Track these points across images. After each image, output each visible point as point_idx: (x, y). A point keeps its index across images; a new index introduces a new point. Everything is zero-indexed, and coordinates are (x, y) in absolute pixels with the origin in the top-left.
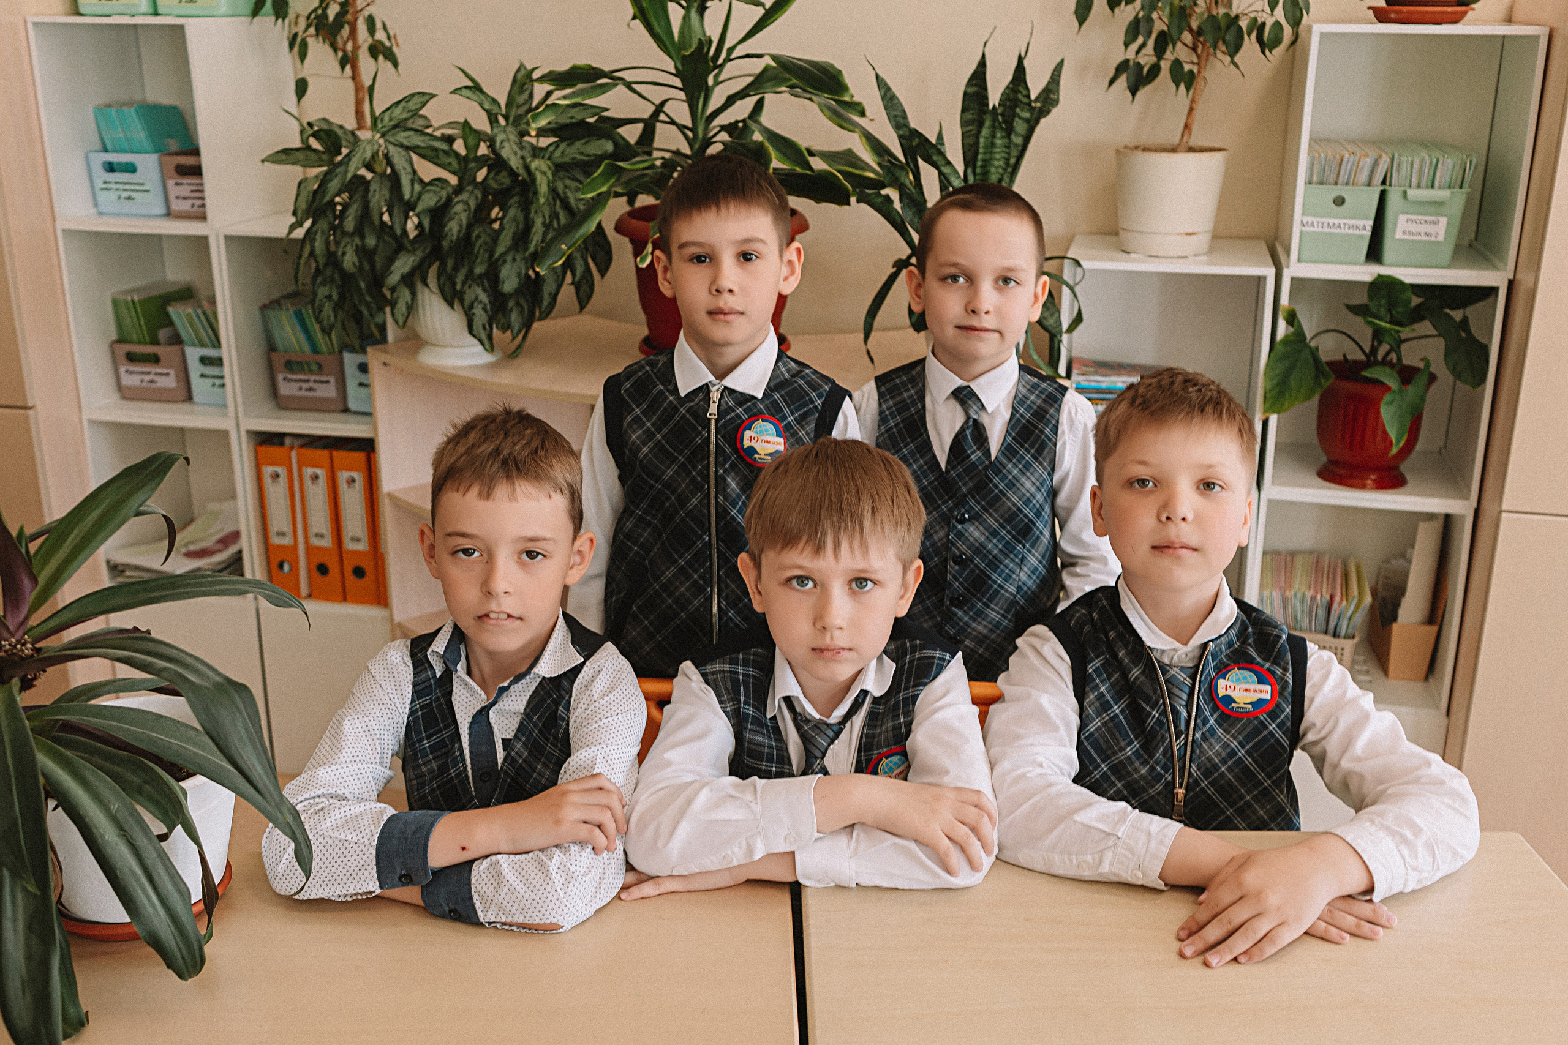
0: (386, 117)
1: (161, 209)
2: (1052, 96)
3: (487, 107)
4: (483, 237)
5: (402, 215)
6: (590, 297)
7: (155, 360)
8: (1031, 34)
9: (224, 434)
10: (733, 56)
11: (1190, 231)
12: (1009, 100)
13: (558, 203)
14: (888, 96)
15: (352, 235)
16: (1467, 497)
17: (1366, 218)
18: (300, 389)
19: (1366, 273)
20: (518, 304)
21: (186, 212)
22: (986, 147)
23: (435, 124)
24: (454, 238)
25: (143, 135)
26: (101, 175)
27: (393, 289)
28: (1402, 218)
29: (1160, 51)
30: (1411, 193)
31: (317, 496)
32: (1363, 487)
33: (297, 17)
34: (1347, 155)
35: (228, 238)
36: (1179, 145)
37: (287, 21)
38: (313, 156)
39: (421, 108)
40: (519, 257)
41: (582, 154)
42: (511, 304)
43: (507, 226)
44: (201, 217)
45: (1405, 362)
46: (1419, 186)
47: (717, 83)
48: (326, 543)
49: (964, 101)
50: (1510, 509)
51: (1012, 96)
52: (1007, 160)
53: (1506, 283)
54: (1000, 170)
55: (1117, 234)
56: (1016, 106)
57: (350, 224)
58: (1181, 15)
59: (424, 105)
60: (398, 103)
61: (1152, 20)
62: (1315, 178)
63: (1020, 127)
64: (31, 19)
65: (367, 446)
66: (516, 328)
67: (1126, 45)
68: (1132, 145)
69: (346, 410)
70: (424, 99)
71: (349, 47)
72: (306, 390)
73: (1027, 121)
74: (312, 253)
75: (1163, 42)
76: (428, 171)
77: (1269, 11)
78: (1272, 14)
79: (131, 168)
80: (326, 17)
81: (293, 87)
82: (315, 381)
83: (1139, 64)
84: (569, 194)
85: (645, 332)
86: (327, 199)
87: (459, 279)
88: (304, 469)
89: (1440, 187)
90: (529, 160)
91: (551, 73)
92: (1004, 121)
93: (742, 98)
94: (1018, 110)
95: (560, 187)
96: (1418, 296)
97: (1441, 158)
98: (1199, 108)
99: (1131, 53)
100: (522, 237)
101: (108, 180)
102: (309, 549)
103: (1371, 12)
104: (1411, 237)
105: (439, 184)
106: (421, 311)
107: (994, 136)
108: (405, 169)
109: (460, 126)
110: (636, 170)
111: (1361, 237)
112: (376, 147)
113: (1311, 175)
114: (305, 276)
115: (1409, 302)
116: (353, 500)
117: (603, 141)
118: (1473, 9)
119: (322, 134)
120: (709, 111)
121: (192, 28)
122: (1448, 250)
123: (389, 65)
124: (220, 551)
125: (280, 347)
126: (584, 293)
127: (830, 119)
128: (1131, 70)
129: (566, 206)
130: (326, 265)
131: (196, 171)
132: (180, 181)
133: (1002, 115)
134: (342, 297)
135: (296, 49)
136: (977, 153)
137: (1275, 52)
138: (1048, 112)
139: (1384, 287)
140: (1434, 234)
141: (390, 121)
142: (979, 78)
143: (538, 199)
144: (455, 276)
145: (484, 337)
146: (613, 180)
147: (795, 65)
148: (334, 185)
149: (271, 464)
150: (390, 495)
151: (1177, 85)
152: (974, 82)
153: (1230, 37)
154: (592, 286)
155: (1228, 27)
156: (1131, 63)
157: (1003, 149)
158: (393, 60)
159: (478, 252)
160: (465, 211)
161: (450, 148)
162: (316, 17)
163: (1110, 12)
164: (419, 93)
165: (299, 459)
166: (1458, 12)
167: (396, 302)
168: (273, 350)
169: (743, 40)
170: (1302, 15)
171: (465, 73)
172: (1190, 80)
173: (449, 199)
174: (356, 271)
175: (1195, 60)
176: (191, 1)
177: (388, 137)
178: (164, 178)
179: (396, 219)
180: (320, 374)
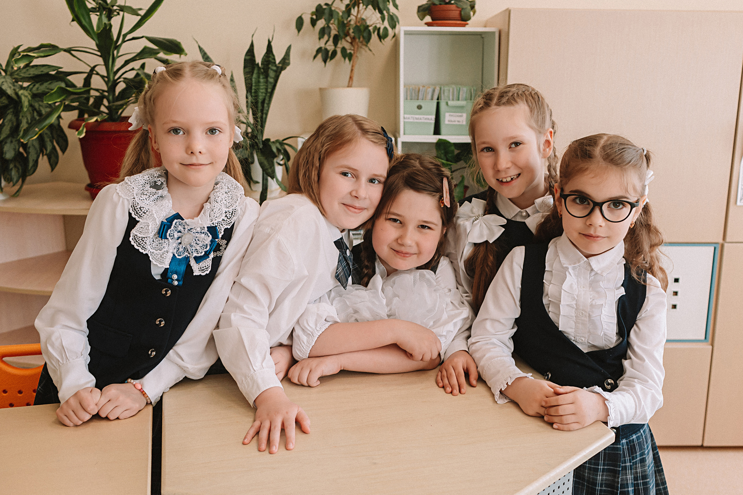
2: (287, 61)
6: (57, 163)
8: (274, 31)
10: (126, 39)
12: (265, 61)
13: (35, 114)
14: (205, 57)
17: (431, 115)
19: (434, 139)
20: (15, 166)
22: (255, 83)
28: (447, 114)
29: (335, 43)
30: (451, 103)
34: (421, 88)
36: (349, 84)
40: (14, 140)
41: (48, 89)
42: (11, 166)
43: (6, 124)
46: (453, 100)
47: (119, 55)
49: (245, 63)
51: (267, 59)
52: (266, 89)
54: (264, 95)
56: (268, 65)
58: (343, 25)
61: (330, 27)
62: (409, 98)
63: (272, 74)
66: (15, 180)
67: (320, 39)
73: (275, 71)
75: (336, 39)
77: (381, 22)
78: (383, 24)
83: (326, 49)
84: (42, 109)
85: (88, 181)
89: (462, 100)
90: (17, 90)
92: (264, 71)
93: (134, 61)
94: (270, 66)
95: (36, 105)
96: (458, 150)
97: (461, 89)
98: (355, 69)
99: (323, 43)
100: (15, 130)
103: (426, 24)
104: (452, 123)
107: (259, 77)
111: (430, 123)
113: (407, 96)
115: (453, 152)
117: (60, 82)
118: (469, 23)
120: (115, 69)
126: (53, 163)
128: (322, 52)
129: (40, 114)
133: (263, 68)
136: (252, 85)
137: (386, 40)
138: (285, 68)
139: (442, 145)
140: (461, 121)
142: (251, 52)
143: (23, 109)
146: (63, 97)
147: (158, 40)
151: (345, 59)
152: (249, 54)
153: (365, 34)
154: (57, 157)
155: (365, 30)
156: (323, 48)
157: (265, 84)
163: (312, 28)
166: (462, 24)
169: (131, 31)
170: (396, 24)
172: (350, 57)
175: (352, 48)
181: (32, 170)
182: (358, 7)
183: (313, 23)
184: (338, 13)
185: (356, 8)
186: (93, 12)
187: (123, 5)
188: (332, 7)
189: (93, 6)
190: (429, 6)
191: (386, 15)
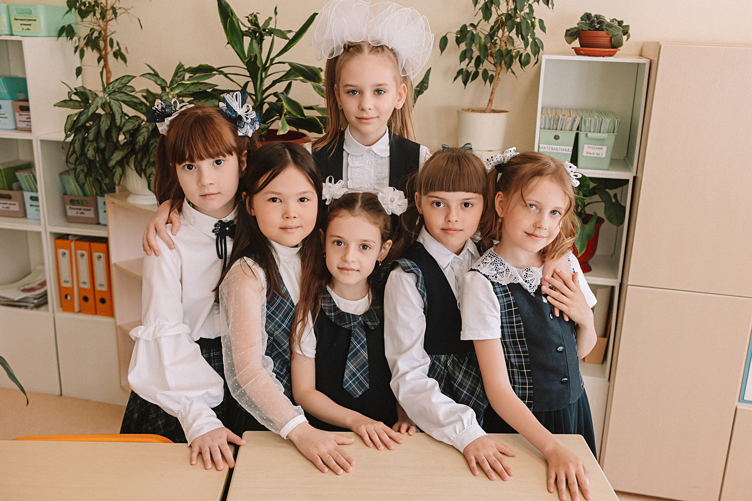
0: (110, 87)
1: (13, 127)
2: (425, 85)
3: (159, 82)
4: (155, 144)
5: (117, 133)
7: (9, 197)
9: (39, 234)
10: (273, 63)
11: (490, 149)
15: (92, 141)
16: (616, 278)
17: (569, 146)
18: (77, 213)
21: (25, 128)
23: (137, 90)
24: (141, 144)
25: (5, 91)
27: (114, 167)
28: (586, 146)
29: (477, 65)
30: (589, 134)
31: (83, 263)
33: (80, 38)
34: (561, 116)
35: (41, 141)
36: (487, 109)
37: (75, 38)
38: (77, 104)
39: (128, 83)
44: (29, 130)
45: (587, 212)
46: (594, 132)
47: (267, 76)
48: (87, 286)
50: (631, 284)
53: (632, 178)
57: (91, 136)
58: (484, 49)
59: (129, 81)
60: (117, 80)
61: (472, 50)
62: (547, 127)
65: (104, 240)
67: (461, 62)
68: (467, 108)
69: (99, 224)
70: (130, 78)
71: (103, 52)
72: (80, 213)
74: (74, 148)
75: (479, 62)
76: (130, 112)
77: (524, 48)
78: (526, 50)
80: (92, 37)
81: (75, 71)
82: (84, 209)
83: (467, 71)
86: (80, 124)
87: (144, 163)
88: (77, 251)
89: (603, 132)
91: (190, 68)
93: (279, 82)
96: (594, 183)
97: (604, 119)
98: (496, 92)
99: (464, 65)
102: (80, 289)
103: (573, 50)
104: (590, 155)
105: (135, 119)
106: (127, 178)
108: (118, 111)
109: (146, 91)
111: (569, 154)
112: (104, 101)
113: (545, 124)
114: (72, 159)
115: (588, 186)
116: (100, 266)
118: (619, 50)
119: (79, 94)
120: (264, 88)
121: (27, 43)
122: (608, 161)
123: (122, 62)
124: (39, 289)
125: (69, 192)
127: (318, 93)
128: (463, 74)
130: (81, 155)
131: (27, 109)
132: (22, 113)
134: (90, 169)
135: (78, 52)
137: (526, 67)
138: (423, 92)
140: (601, 154)
141: (112, 88)
144: (142, 162)
147: (299, 67)
149: (62, 249)
150: (115, 265)
151: (485, 81)
153: (507, 59)
155: (507, 54)
156: (464, 70)
158: (124, 59)
159: (152, 151)
160: (147, 131)
161: (142, 102)
162: (88, 39)
163: (457, 46)
164: (127, 76)
165: (75, 246)
166: (611, 51)
167: (114, 174)
168: (65, 194)
169: (278, 55)
170: (539, 50)
171: (150, 67)
172: (492, 79)
173: (140, 126)
174: (94, 158)
175: (495, 70)
176: (28, 29)
177: (110, 96)
178: (14, 112)
179: (114, 135)
180: (87, 206)
182: (503, 31)
183: (458, 41)
184: (480, 37)
185: (501, 32)
186: (246, 35)
187: (274, 27)
188: (478, 28)
189: (247, 29)
190: (577, 31)
191: (530, 40)
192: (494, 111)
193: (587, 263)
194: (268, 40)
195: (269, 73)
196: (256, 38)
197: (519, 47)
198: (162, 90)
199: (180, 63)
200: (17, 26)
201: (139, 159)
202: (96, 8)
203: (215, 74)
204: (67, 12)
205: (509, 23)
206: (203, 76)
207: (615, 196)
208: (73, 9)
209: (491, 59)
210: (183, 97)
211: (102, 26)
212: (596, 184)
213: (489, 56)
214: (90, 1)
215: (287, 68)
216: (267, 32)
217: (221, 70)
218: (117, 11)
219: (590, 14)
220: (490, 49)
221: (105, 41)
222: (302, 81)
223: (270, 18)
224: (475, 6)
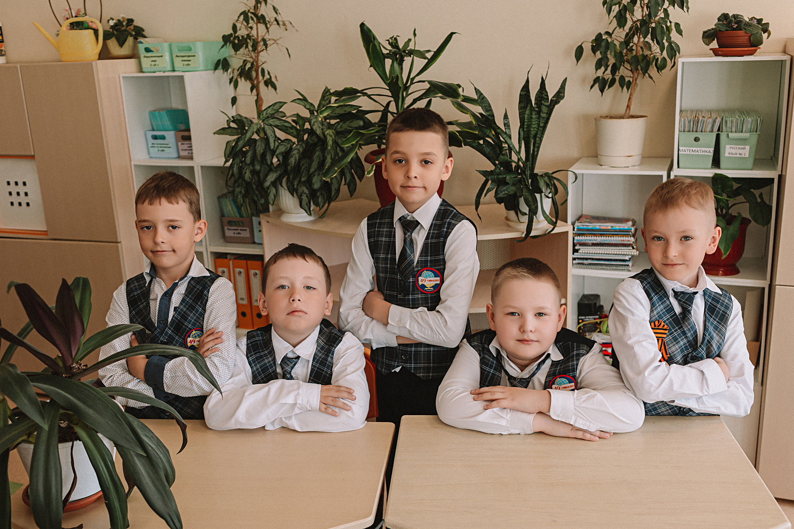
0: (264, 113)
1: (175, 155)
2: (562, 95)
3: (308, 107)
4: (305, 165)
5: (271, 156)
6: (355, 190)
8: (549, 67)
9: (201, 254)
10: (414, 82)
11: (629, 155)
12: (539, 97)
13: (338, 149)
14: (481, 97)
15: (249, 165)
16: (765, 279)
17: (710, 147)
18: (234, 233)
19: (710, 173)
20: (322, 194)
21: (187, 156)
22: (528, 119)
23: (288, 115)
24: (293, 165)
25: (169, 123)
26: (151, 141)
27: (268, 188)
28: (728, 147)
29: (614, 71)
30: (730, 134)
31: (241, 280)
32: (717, 275)
33: (234, 70)
34: (701, 119)
35: (202, 167)
36: (625, 115)
37: (230, 70)
38: (235, 131)
39: (280, 108)
40: (321, 173)
41: (349, 127)
42: (318, 194)
43: (315, 159)
44: (191, 158)
46: (736, 132)
47: (408, 95)
48: (245, 302)
49: (520, 98)
50: (779, 284)
51: (540, 95)
52: (540, 124)
53: (778, 177)
54: (536, 129)
55: (597, 157)
56: (541, 101)
57: (248, 160)
58: (619, 56)
59: (281, 107)
60: (270, 107)
61: (608, 58)
62: (686, 129)
63: (544, 109)
64: (121, 75)
65: (260, 258)
66: (321, 204)
67: (596, 70)
68: (605, 115)
69: (254, 243)
70: (281, 104)
71: (255, 82)
72: (237, 233)
73: (548, 106)
74: (233, 173)
75: (615, 69)
76: (282, 136)
77: (660, 53)
78: (662, 54)
79: (163, 138)
80: (245, 69)
81: (230, 101)
82: (241, 230)
83: (604, 78)
86: (238, 149)
87: (296, 183)
88: (235, 269)
89: (745, 132)
90: (325, 129)
91: (336, 91)
92: (537, 107)
93: (419, 100)
94: (543, 102)
95: (340, 141)
96: (738, 183)
97: (745, 118)
98: (634, 98)
99: (600, 73)
100: (322, 164)
101: (154, 143)
103: (711, 51)
104: (732, 156)
105: (287, 142)
106: (281, 197)
107: (531, 114)
108: (272, 135)
109: (296, 116)
110: (370, 134)
111: (709, 155)
112: (259, 126)
113: (685, 127)
114: (231, 183)
115: (732, 186)
116: (256, 283)
117: (359, 121)
118: (760, 48)
119: (237, 121)
121: (188, 77)
122: (751, 161)
123: (273, 90)
125: (226, 215)
126: (353, 188)
127: (457, 108)
128: (600, 82)
129: (342, 149)
130: (239, 178)
131: (189, 138)
132: (184, 142)
133: (536, 105)
134: (247, 191)
135: (232, 84)
136: (524, 122)
137: (663, 71)
138: (559, 102)
139: (719, 180)
140: (743, 154)
141: (266, 115)
142: (526, 87)
143: (328, 147)
144: (294, 182)
145: (307, 209)
146: (359, 138)
147: (438, 85)
148: (241, 143)
149: (222, 267)
151: (622, 88)
152: (525, 89)
153: (643, 64)
154: (356, 185)
155: (643, 60)
156: (601, 78)
157: (537, 120)
158: (275, 88)
159: (303, 171)
160: (298, 153)
161: (293, 126)
162: (241, 70)
163: (593, 54)
164: (279, 102)
165: (233, 264)
166: (751, 50)
167: (269, 194)
168: (222, 215)
169: (418, 74)
170: (676, 54)
171: (299, 92)
172: (629, 85)
173: (291, 148)
174: (250, 180)
175: (632, 76)
176: (188, 65)
177: (265, 122)
178: (177, 141)
179: (268, 157)
180: (243, 227)
181: (335, 196)
182: (639, 37)
183: (594, 50)
184: (615, 45)
185: (636, 38)
186: (387, 58)
187: (413, 49)
188: (613, 36)
189: (388, 52)
190: (715, 32)
191: (666, 44)
192: (633, 117)
193: (734, 265)
194: (407, 61)
195: (409, 92)
196: (397, 59)
197: (655, 52)
198: (311, 114)
199: (326, 87)
200: (178, 63)
201: (291, 179)
202: (249, 41)
203: (360, 96)
204: (223, 47)
205: (644, 29)
206: (349, 98)
207: (761, 196)
208: (228, 44)
209: (627, 65)
210: (330, 119)
211: (254, 57)
212: (741, 185)
213: (626, 63)
214: (243, 35)
215: (427, 86)
216: (407, 53)
217: (364, 91)
218: (268, 42)
219: (727, 14)
220: (626, 55)
221: (257, 72)
222: (441, 97)
223: (410, 40)
224: (609, 15)
